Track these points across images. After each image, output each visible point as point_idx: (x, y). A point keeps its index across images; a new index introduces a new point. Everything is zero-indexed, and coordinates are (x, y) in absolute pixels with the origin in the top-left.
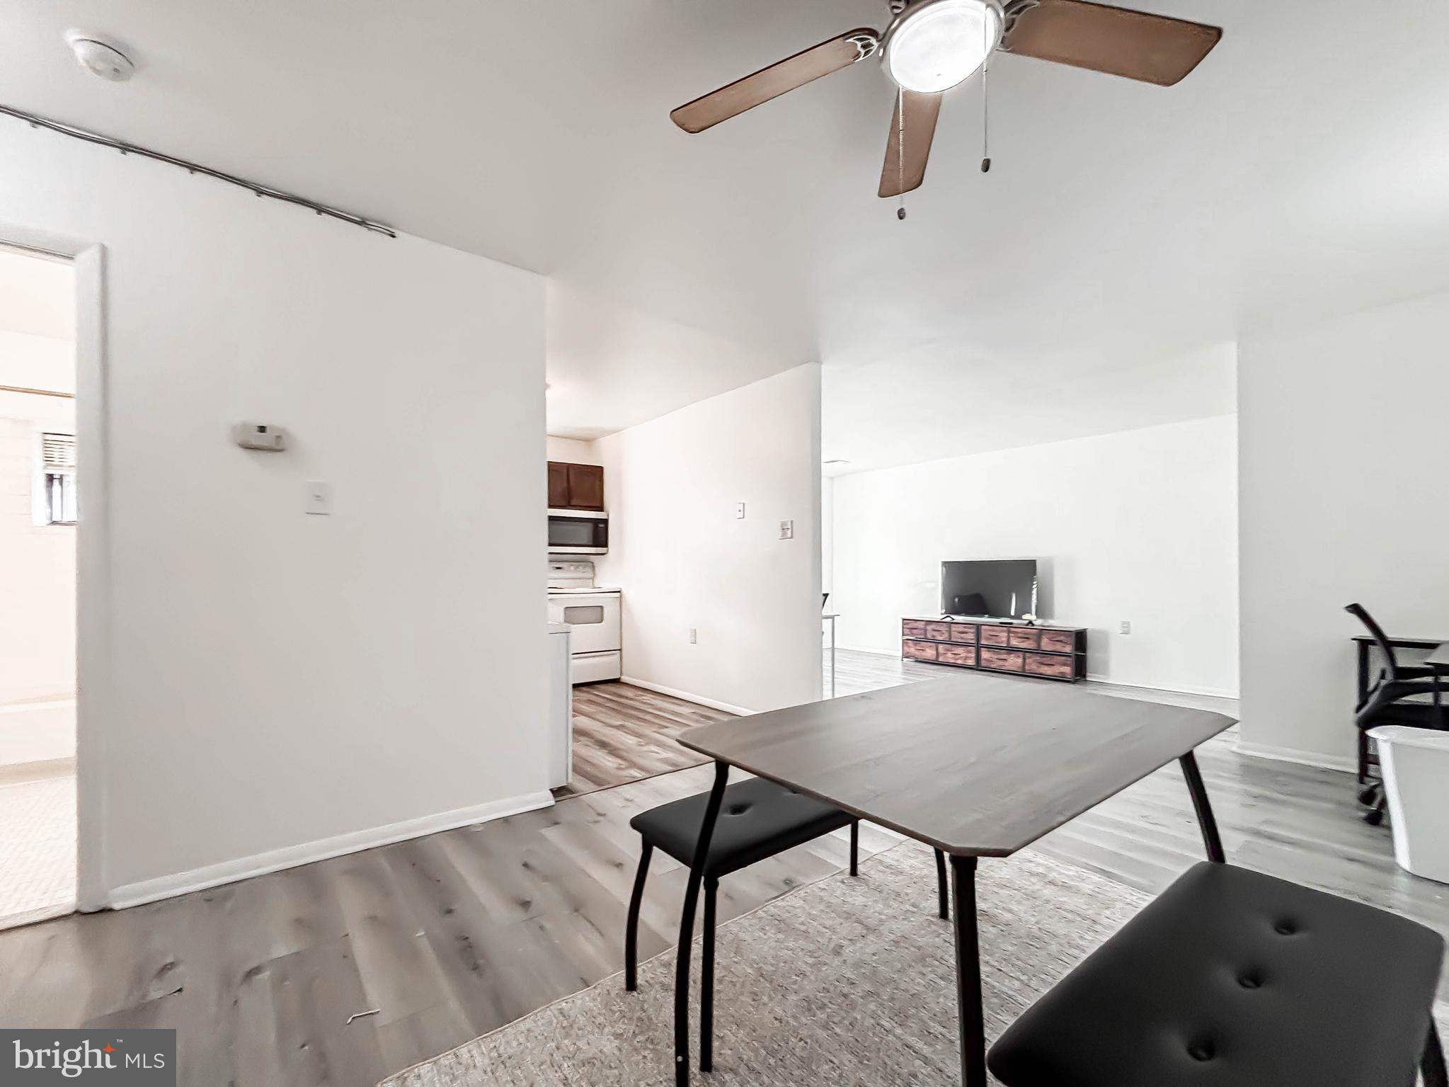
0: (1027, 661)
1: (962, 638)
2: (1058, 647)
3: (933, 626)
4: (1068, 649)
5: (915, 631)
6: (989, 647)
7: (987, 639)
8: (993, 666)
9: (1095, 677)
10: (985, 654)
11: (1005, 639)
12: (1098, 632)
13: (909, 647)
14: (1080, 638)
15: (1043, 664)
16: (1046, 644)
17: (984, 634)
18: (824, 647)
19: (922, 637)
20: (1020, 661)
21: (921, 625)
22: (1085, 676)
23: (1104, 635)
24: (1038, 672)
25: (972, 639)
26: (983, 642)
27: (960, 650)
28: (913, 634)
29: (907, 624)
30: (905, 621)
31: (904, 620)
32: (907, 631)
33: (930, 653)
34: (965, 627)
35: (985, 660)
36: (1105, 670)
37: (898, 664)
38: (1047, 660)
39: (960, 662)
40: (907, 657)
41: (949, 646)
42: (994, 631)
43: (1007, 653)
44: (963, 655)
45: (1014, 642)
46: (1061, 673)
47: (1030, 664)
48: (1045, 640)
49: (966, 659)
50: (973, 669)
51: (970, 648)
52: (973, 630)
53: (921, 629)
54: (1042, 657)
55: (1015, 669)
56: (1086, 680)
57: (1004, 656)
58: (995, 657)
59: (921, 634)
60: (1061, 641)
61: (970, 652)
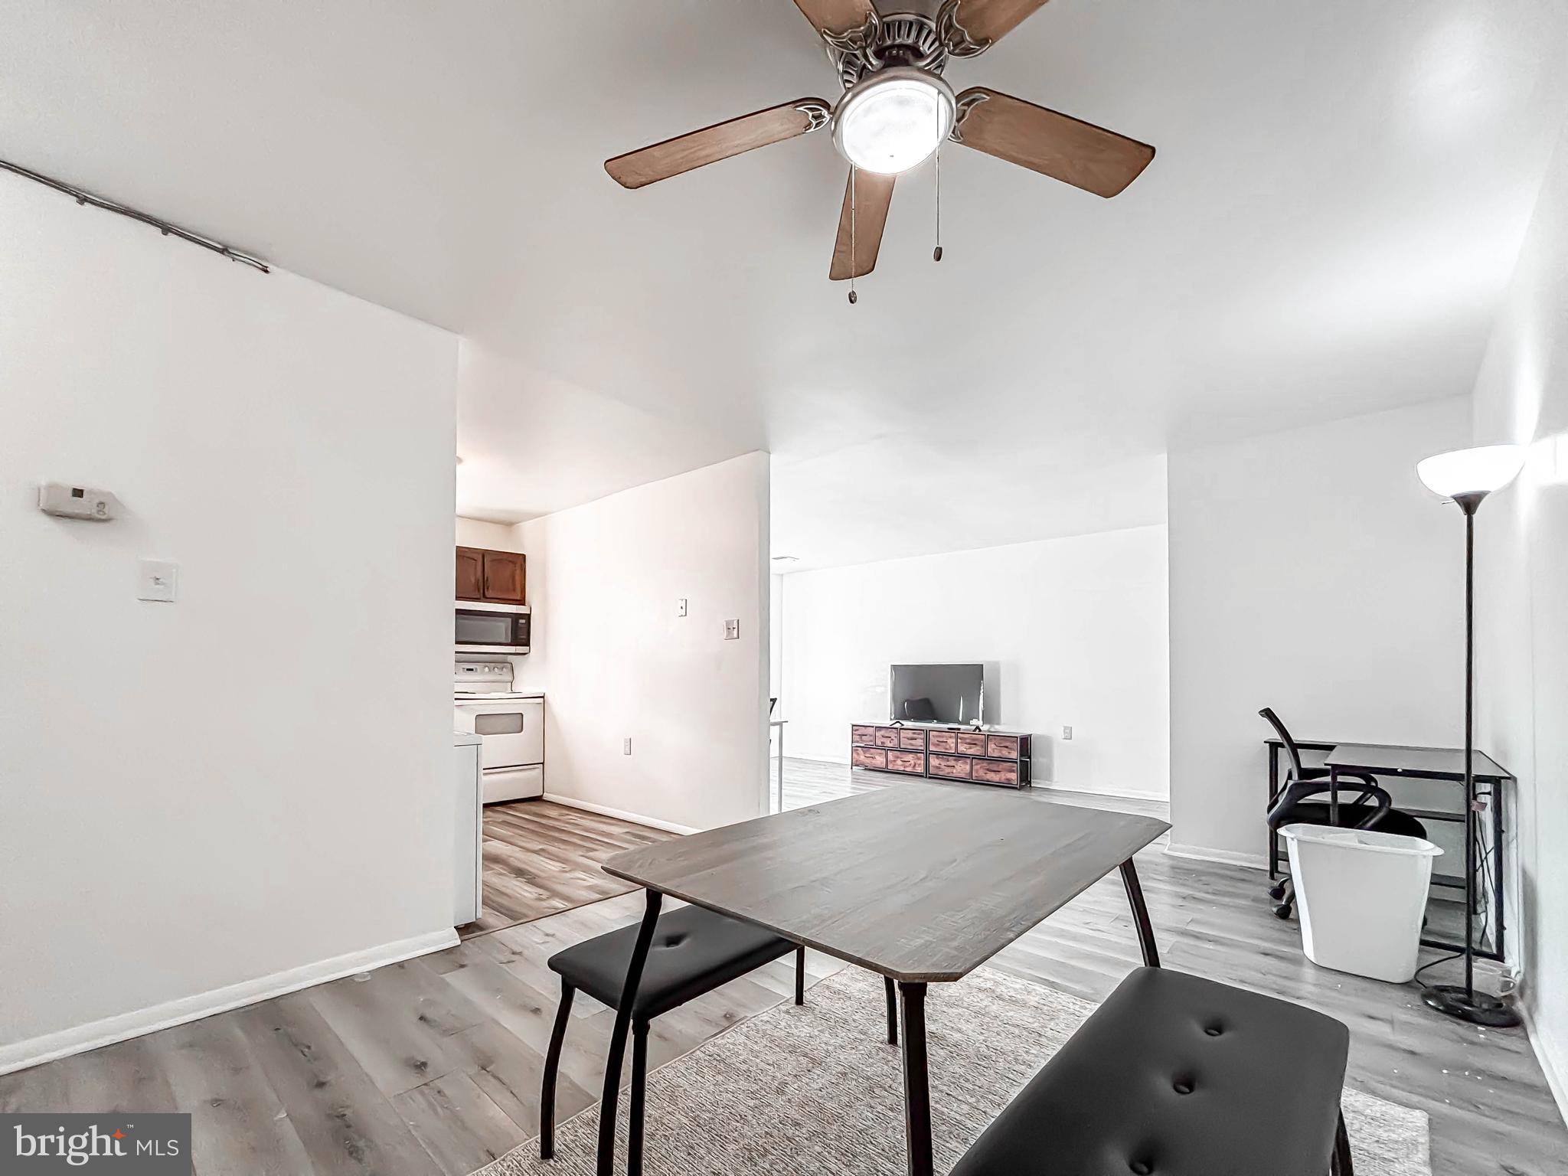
0: (975, 768)
1: (911, 744)
2: (1005, 753)
3: (883, 732)
4: (1014, 755)
5: (864, 738)
6: (937, 754)
7: (936, 745)
8: (941, 773)
9: (1039, 783)
10: (934, 761)
11: (953, 745)
12: (1040, 737)
13: (858, 754)
14: (1025, 744)
15: (988, 770)
16: (993, 750)
17: (933, 740)
18: (771, 756)
19: (871, 743)
20: (968, 767)
21: (871, 731)
22: (1030, 782)
23: (1047, 741)
24: (985, 779)
25: (921, 746)
26: (932, 748)
27: (910, 757)
28: (863, 741)
29: (857, 730)
30: (855, 728)
31: (853, 726)
32: (857, 738)
33: (879, 761)
34: (914, 733)
35: (933, 767)
36: (1049, 777)
37: (847, 773)
38: (994, 767)
39: (909, 769)
40: (856, 765)
41: (898, 753)
42: (943, 737)
43: (955, 760)
44: (912, 762)
45: (962, 748)
46: (1008, 780)
47: (977, 771)
48: (991, 746)
49: (915, 766)
50: (922, 776)
51: (919, 755)
52: (922, 736)
53: (871, 736)
54: (989, 764)
55: (963, 775)
56: (1031, 786)
57: (952, 763)
58: (943, 763)
59: (871, 741)
60: (1007, 747)
61: (919, 759)
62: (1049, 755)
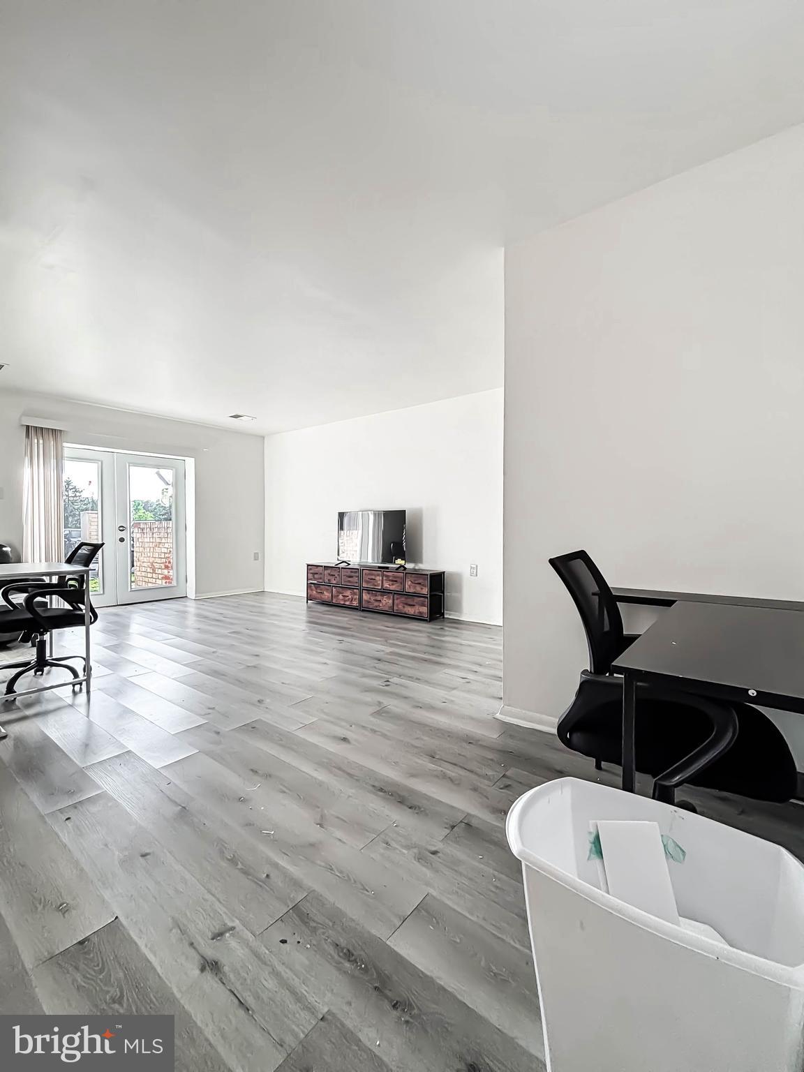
0: (396, 601)
1: (349, 582)
2: (418, 589)
3: (329, 571)
4: (425, 591)
5: (316, 576)
6: (368, 590)
7: (367, 582)
8: (371, 607)
9: (454, 615)
10: (366, 596)
11: (380, 582)
12: (451, 574)
13: (312, 590)
14: (437, 581)
15: (406, 604)
16: (409, 587)
17: (366, 578)
19: (320, 581)
20: (391, 601)
21: (321, 570)
22: (443, 614)
23: (458, 576)
24: (403, 612)
25: (357, 583)
26: (365, 585)
27: (348, 593)
28: (315, 579)
29: (311, 569)
30: (309, 567)
31: (308, 565)
32: (310, 576)
33: (327, 595)
34: (352, 572)
35: (366, 601)
36: (458, 609)
37: (303, 604)
38: (409, 601)
39: (347, 603)
40: (311, 600)
41: (340, 589)
42: (372, 575)
43: (382, 595)
44: (350, 597)
45: (386, 585)
46: (420, 613)
47: (397, 605)
48: (408, 583)
49: (352, 601)
50: (357, 609)
51: (355, 590)
52: (357, 574)
53: (321, 574)
54: (406, 598)
55: (387, 609)
56: (444, 618)
57: (379, 598)
58: (373, 598)
59: (321, 579)
60: (420, 584)
61: (355, 594)
62: (459, 590)
